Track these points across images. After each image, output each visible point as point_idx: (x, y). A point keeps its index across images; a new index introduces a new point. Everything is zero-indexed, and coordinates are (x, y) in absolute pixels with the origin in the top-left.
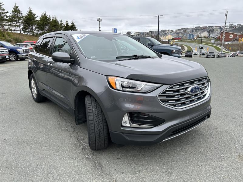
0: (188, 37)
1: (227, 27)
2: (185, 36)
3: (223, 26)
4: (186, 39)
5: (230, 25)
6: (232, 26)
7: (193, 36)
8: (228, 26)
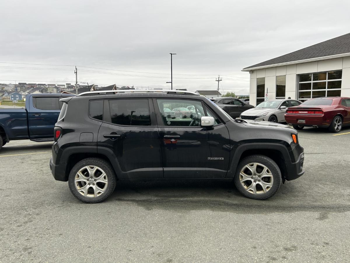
0: (12, 97)
1: (63, 87)
2: (7, 96)
3: (58, 85)
4: (9, 100)
5: (67, 84)
6: (70, 85)
7: (20, 96)
8: (64, 85)
